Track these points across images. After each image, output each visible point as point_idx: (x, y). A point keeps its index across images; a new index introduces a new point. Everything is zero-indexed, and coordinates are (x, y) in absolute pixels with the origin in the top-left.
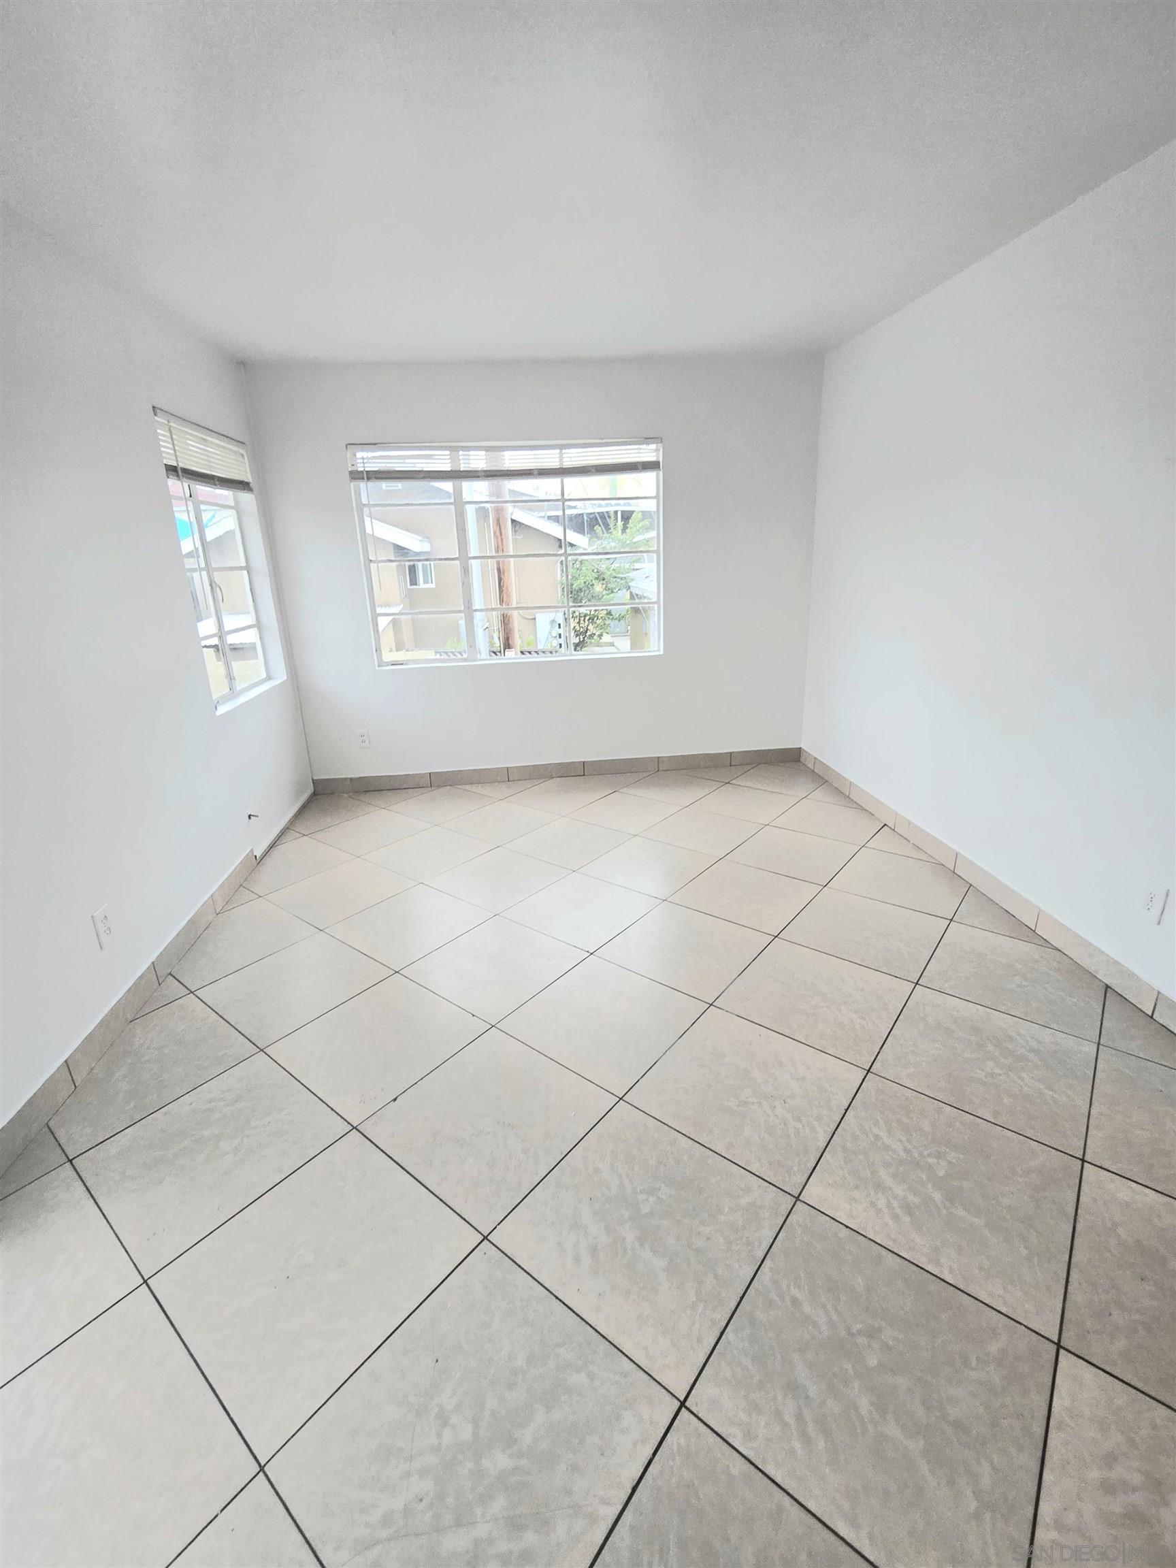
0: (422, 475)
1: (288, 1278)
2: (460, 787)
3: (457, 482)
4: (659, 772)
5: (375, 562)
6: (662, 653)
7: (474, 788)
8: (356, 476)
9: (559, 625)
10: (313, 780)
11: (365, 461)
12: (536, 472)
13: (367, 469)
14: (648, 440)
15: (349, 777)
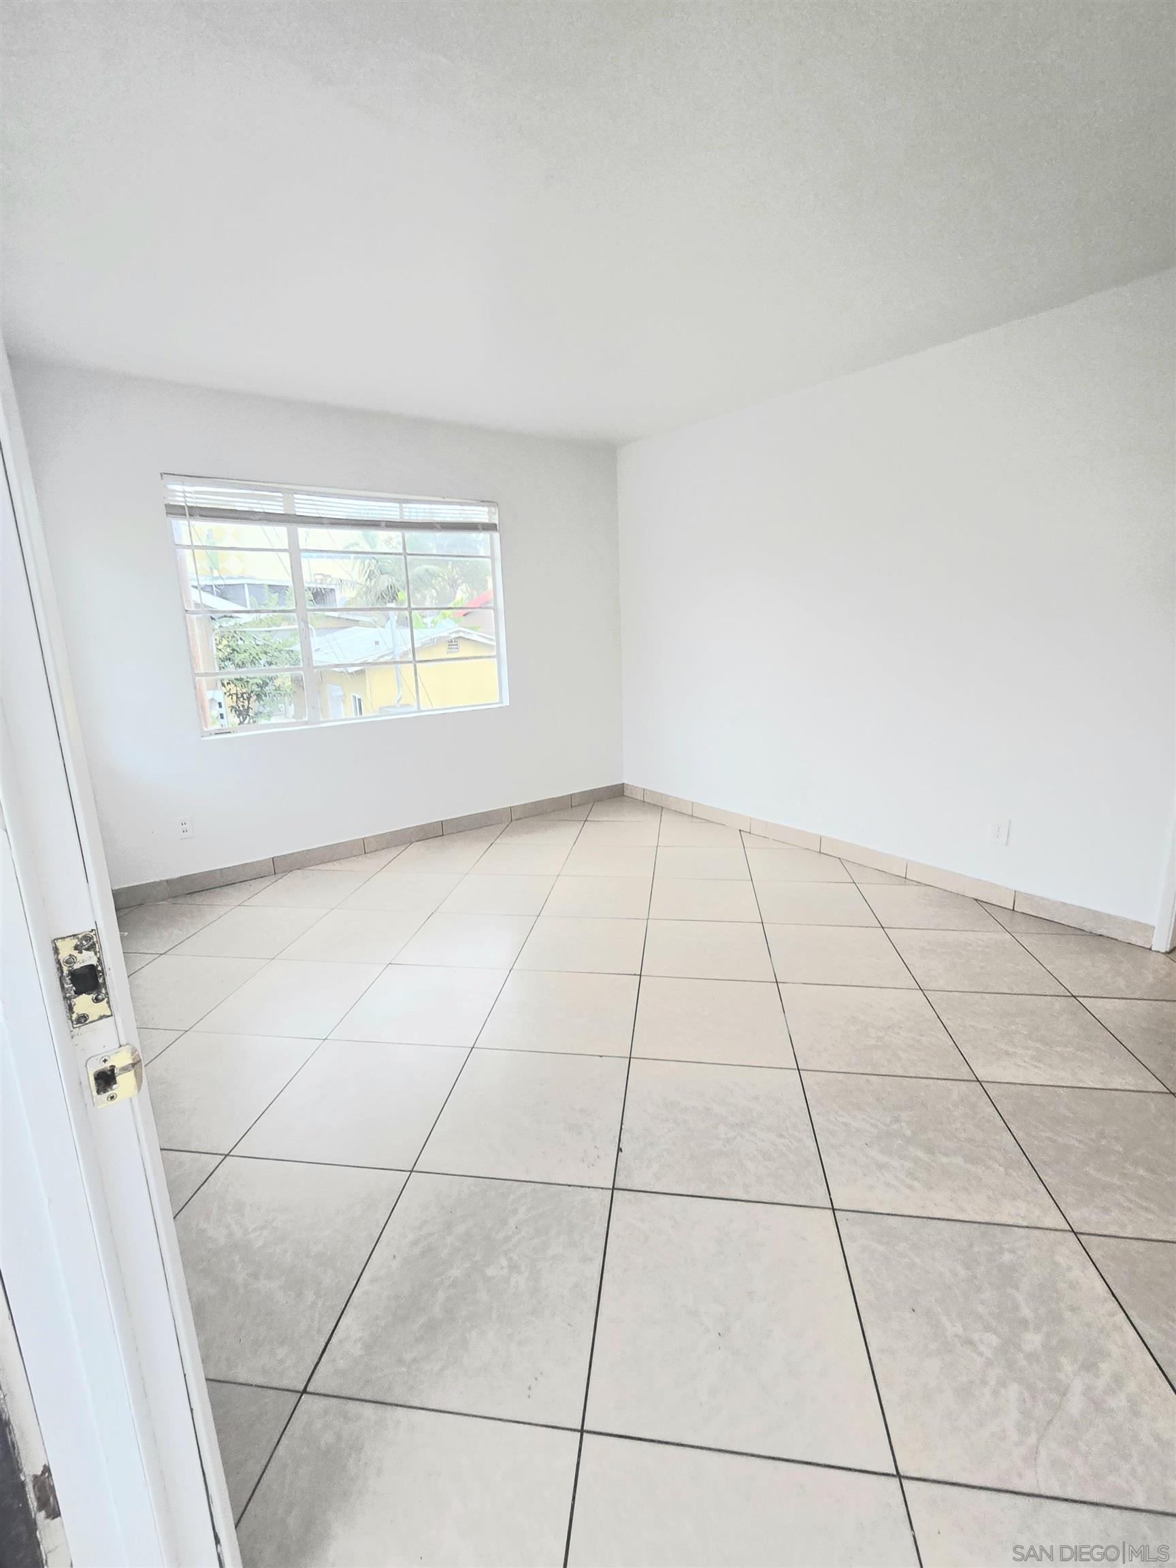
0: (257, 517)
1: (720, 1334)
2: (311, 868)
3: (293, 526)
4: (513, 822)
5: (193, 613)
6: (506, 703)
7: (329, 866)
8: (175, 511)
9: (220, 704)
10: (112, 891)
11: (187, 495)
12: (383, 524)
13: (189, 504)
14: (484, 502)
15: (165, 878)
